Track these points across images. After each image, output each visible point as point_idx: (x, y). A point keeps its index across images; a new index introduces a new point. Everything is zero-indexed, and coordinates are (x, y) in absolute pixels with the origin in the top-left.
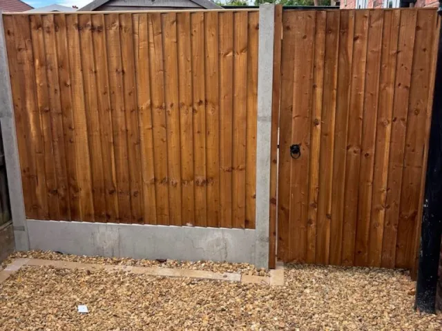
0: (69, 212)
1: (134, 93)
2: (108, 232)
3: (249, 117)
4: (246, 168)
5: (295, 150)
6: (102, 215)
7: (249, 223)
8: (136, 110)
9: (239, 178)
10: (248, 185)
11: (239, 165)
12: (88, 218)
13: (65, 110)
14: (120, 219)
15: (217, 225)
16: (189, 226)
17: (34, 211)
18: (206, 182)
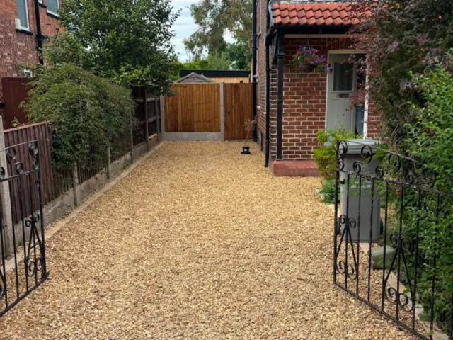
0: (176, 130)
1: (193, 101)
2: (185, 135)
3: (219, 106)
4: (218, 118)
5: (229, 113)
6: (184, 130)
7: (219, 131)
8: (193, 105)
9: (217, 119)
10: (219, 122)
11: (216, 117)
12: (181, 131)
13: (177, 105)
14: (188, 131)
15: (212, 131)
16: (205, 133)
17: (167, 130)
18: (209, 121)
